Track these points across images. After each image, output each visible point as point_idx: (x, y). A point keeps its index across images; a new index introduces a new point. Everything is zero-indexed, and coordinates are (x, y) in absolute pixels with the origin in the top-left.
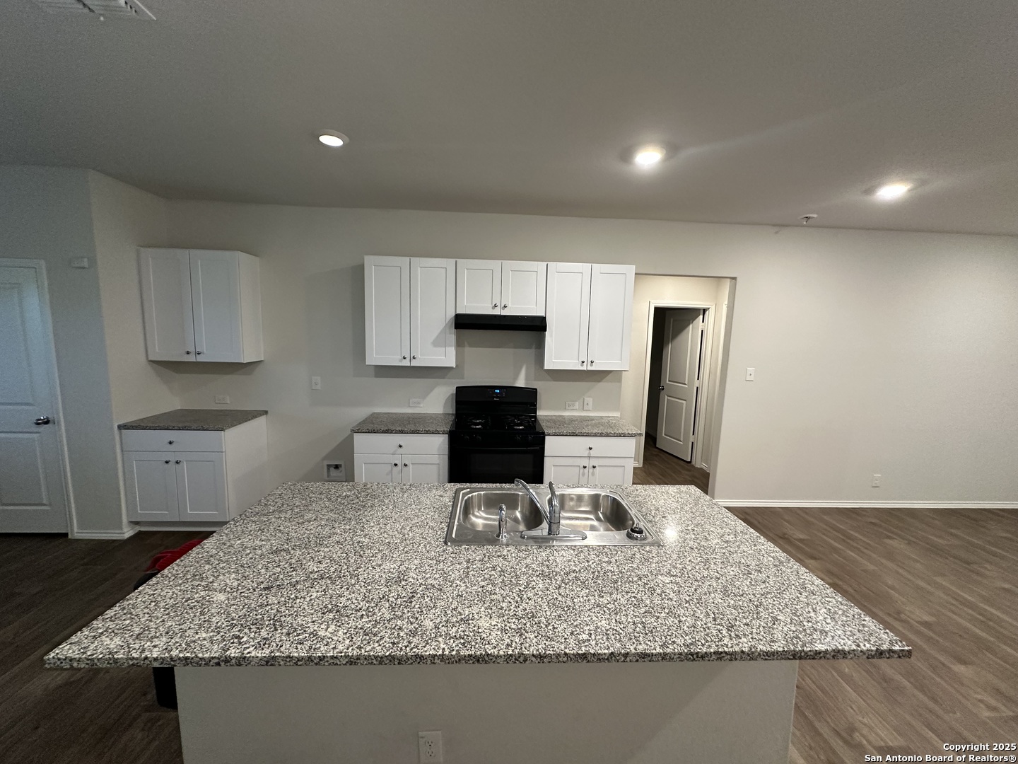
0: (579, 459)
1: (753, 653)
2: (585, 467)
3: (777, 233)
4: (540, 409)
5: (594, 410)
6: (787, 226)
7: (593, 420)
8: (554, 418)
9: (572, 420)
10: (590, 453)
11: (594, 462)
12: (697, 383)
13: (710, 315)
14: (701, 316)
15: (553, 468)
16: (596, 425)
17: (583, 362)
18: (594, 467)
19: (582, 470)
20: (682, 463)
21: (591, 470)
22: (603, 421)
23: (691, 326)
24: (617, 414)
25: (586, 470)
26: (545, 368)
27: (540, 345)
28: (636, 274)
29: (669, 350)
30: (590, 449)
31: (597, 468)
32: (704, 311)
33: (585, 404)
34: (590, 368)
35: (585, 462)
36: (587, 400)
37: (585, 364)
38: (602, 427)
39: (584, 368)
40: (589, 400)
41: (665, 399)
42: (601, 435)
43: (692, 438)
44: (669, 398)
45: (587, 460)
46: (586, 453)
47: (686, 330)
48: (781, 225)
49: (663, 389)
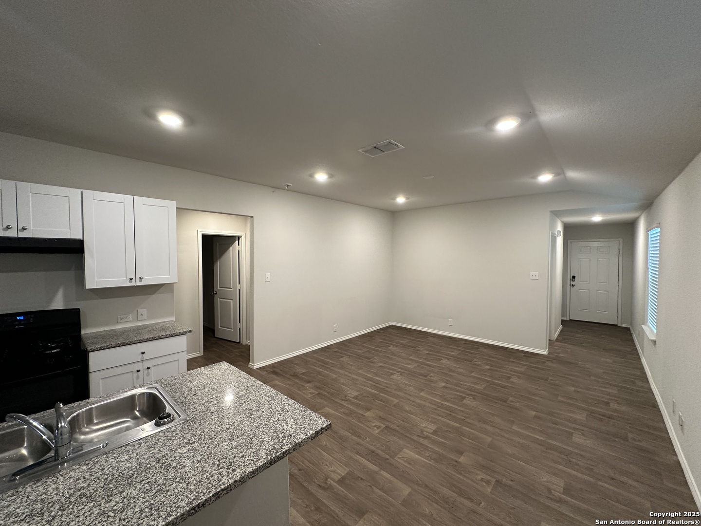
0: (132, 365)
1: (243, 478)
2: (138, 371)
3: (273, 192)
4: (86, 327)
5: (149, 318)
6: (278, 188)
7: (148, 327)
8: (103, 333)
9: (124, 332)
10: (143, 357)
11: (147, 364)
12: (238, 287)
13: (242, 240)
14: (237, 242)
15: (101, 381)
16: (150, 332)
17: (131, 279)
18: (148, 368)
19: (135, 374)
20: (233, 344)
21: (146, 372)
22: (157, 326)
23: (231, 248)
24: (173, 319)
25: (140, 373)
26: (86, 288)
27: (80, 266)
28: (177, 208)
29: (218, 266)
30: (143, 353)
31: (152, 369)
32: (239, 238)
33: (139, 314)
34: (139, 284)
35: (139, 366)
36: (140, 311)
37: (134, 280)
38: (155, 332)
39: (133, 284)
40: (143, 311)
41: (218, 301)
42: (153, 339)
43: (239, 325)
44: (221, 300)
45: (141, 364)
46: (139, 358)
47: (228, 251)
48: (276, 188)
49: (216, 294)
